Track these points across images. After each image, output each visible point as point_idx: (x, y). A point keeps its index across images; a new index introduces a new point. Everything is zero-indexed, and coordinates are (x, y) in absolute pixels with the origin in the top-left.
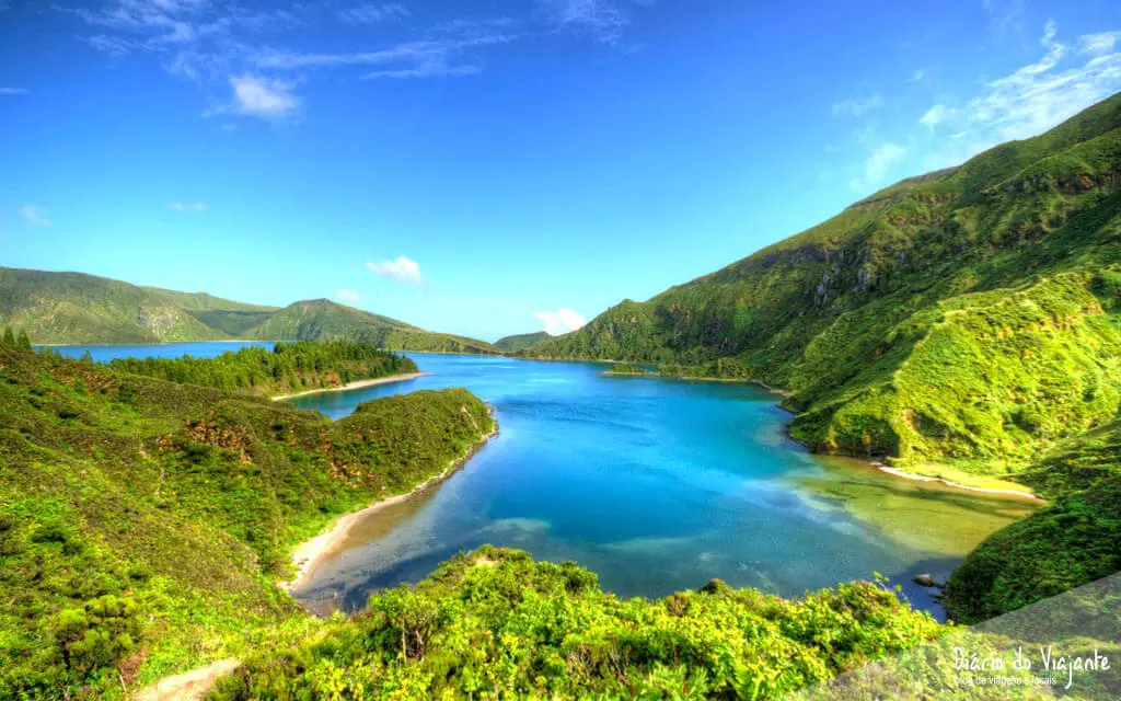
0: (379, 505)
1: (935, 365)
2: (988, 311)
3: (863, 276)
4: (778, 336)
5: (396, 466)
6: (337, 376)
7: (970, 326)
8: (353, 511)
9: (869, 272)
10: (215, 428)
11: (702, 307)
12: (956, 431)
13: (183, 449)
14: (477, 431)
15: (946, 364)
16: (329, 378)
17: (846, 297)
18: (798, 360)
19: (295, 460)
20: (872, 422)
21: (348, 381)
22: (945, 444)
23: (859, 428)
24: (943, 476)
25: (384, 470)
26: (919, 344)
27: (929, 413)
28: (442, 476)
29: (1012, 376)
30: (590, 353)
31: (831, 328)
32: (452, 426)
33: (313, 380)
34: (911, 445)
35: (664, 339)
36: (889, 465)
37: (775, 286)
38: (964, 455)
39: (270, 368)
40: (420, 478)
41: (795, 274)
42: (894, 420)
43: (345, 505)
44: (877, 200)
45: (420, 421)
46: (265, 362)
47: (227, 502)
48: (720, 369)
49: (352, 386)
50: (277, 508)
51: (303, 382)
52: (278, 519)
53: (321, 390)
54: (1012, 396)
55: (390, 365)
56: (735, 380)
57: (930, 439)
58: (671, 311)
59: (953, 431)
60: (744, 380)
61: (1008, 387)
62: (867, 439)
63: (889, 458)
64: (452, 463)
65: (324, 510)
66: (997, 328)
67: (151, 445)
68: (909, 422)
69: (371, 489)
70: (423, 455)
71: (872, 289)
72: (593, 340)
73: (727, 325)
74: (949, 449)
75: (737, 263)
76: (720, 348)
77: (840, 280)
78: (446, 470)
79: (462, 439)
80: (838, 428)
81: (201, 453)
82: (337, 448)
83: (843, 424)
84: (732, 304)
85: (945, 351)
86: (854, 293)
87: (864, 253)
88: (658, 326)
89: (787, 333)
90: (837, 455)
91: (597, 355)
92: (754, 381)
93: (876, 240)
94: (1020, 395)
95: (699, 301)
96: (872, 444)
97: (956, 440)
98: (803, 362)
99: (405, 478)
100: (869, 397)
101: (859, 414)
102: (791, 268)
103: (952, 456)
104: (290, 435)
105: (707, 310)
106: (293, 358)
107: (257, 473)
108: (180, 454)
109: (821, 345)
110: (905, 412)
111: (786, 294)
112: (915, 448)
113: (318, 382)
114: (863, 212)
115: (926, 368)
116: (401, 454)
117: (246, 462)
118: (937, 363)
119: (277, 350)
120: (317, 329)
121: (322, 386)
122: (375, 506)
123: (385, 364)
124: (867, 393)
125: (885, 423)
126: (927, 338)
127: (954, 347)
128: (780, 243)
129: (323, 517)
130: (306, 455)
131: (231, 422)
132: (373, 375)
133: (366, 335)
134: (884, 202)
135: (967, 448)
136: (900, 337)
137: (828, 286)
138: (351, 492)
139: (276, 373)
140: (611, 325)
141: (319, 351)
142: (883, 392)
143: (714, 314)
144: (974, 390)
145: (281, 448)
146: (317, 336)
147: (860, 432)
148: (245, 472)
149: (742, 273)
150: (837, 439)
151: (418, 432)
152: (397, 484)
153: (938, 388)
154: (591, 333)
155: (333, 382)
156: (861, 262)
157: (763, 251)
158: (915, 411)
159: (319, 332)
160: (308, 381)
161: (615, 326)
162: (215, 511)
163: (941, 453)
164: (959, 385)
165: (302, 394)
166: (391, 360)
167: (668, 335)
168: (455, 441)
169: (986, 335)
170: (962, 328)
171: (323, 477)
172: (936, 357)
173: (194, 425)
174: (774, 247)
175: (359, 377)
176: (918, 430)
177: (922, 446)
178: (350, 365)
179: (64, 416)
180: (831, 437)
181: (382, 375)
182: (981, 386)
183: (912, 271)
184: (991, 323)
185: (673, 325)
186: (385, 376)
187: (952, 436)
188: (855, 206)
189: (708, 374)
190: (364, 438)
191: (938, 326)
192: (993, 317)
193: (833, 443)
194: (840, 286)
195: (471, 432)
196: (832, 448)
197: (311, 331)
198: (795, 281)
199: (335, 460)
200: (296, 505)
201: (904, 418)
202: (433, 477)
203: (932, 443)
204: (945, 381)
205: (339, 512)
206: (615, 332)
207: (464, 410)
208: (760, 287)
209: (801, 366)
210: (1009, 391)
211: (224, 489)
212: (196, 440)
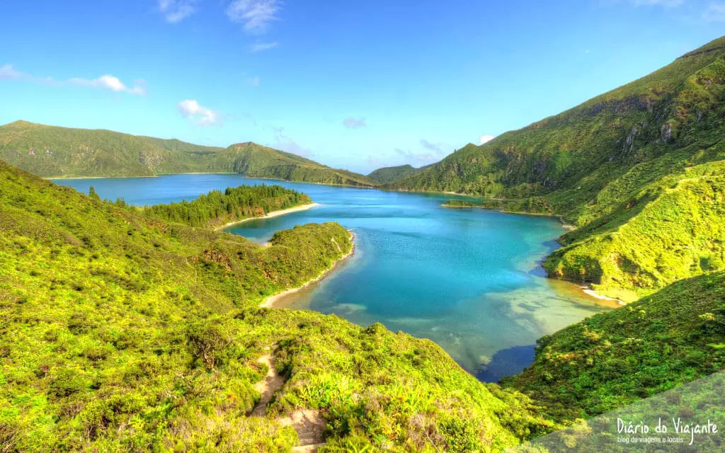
0: (286, 292)
1: (656, 222)
2: (717, 179)
3: (665, 130)
4: (586, 179)
5: (294, 274)
6: (262, 210)
7: (697, 191)
8: (274, 295)
9: (670, 127)
10: (215, 253)
11: (531, 150)
12: (645, 270)
13: (203, 262)
14: (340, 253)
15: (665, 220)
16: (257, 211)
17: (648, 148)
18: (592, 202)
19: (248, 269)
20: (588, 261)
21: (268, 212)
22: (635, 278)
23: (579, 264)
24: (621, 298)
25: (287, 275)
26: (650, 205)
27: (630, 257)
28: (317, 279)
29: (715, 231)
30: (438, 187)
31: (624, 177)
32: (325, 251)
33: (249, 212)
34: (610, 277)
35: (497, 176)
36: (591, 288)
37: (598, 132)
38: (647, 286)
39: (225, 205)
40: (305, 280)
41: (617, 122)
42: (603, 260)
43: (270, 291)
44: (708, 51)
45: (307, 249)
46: (222, 202)
47: (223, 287)
48: (531, 206)
49: (271, 215)
50: (243, 291)
51: (243, 213)
52: (244, 296)
53: (253, 218)
54: (711, 246)
55: (294, 200)
56: (542, 214)
57: (627, 274)
58: (506, 152)
59: (642, 269)
60: (550, 214)
61: (709, 239)
62: (583, 271)
63: (592, 284)
64: (323, 272)
65: (261, 293)
66: (718, 193)
67: (189, 259)
68: (615, 262)
69: (282, 284)
70: (308, 268)
71: (672, 141)
72: (441, 176)
73: (550, 166)
74: (637, 281)
75: (567, 112)
76: (542, 184)
77: (646, 134)
78: (319, 276)
79: (330, 257)
80: (565, 263)
81: (210, 265)
82: (267, 264)
83: (569, 260)
84: (557, 148)
85: (669, 210)
86: (656, 144)
87: (670, 109)
88: (494, 165)
89: (594, 176)
90: (562, 280)
91: (443, 189)
92: (557, 215)
93: (682, 98)
94: (716, 245)
95: (531, 145)
96: (586, 274)
97: (644, 275)
98: (595, 203)
99: (299, 279)
100: (593, 243)
101: (581, 255)
102: (614, 117)
103: (639, 286)
104: (245, 256)
105: (535, 153)
106: (237, 198)
107: (233, 275)
108: (202, 265)
109: (612, 190)
110: (613, 255)
111: (606, 140)
112: (613, 279)
113: (251, 213)
114: (693, 62)
115: (648, 223)
116: (297, 267)
117: (228, 270)
118: (658, 220)
119: (227, 193)
120: (246, 164)
121: (253, 215)
122: (283, 293)
123: (290, 199)
124: (592, 240)
125: (596, 262)
126: (658, 200)
127: (677, 208)
128: (607, 94)
129: (261, 297)
130: (252, 267)
131: (221, 251)
132: (283, 207)
133: (278, 170)
134: (715, 52)
135: (650, 281)
136: (647, 195)
137: (636, 138)
138: (273, 286)
139: (228, 209)
140: (456, 165)
141: (251, 193)
142: (603, 240)
143: (540, 157)
144: (678, 240)
145: (242, 264)
146: (246, 169)
147: (579, 266)
148: (229, 275)
149: (571, 120)
150: (563, 270)
151: (305, 255)
152: (294, 282)
153: (651, 238)
154: (439, 171)
155: (259, 213)
156: (666, 118)
157: (590, 101)
158: (620, 255)
159: (247, 166)
160: (246, 213)
161: (459, 166)
162: (219, 291)
163: (631, 283)
164: (669, 236)
165: (243, 221)
166: (294, 196)
167: (501, 173)
168: (326, 259)
169: (707, 198)
170: (690, 192)
171: (260, 278)
172: (659, 215)
173: (206, 252)
174: (601, 97)
175: (275, 208)
176: (620, 267)
177: (619, 278)
178: (268, 201)
179: (156, 246)
180: (560, 268)
181: (288, 207)
182: (686, 237)
183: (706, 128)
184: (714, 189)
185: (507, 164)
186: (291, 207)
187: (641, 273)
188: (686, 56)
189: (520, 209)
190: (279, 259)
191: (669, 191)
192: (717, 185)
193: (560, 272)
194: (645, 138)
195: (336, 254)
196: (560, 275)
197: (243, 166)
198: (616, 128)
199: (265, 270)
200: (250, 290)
201: (612, 259)
202: (313, 280)
203: (627, 276)
204: (659, 233)
205: (268, 295)
206: (459, 170)
207: (333, 240)
208: (583, 133)
209: (592, 206)
210: (708, 243)
211: (221, 282)
212: (207, 259)
